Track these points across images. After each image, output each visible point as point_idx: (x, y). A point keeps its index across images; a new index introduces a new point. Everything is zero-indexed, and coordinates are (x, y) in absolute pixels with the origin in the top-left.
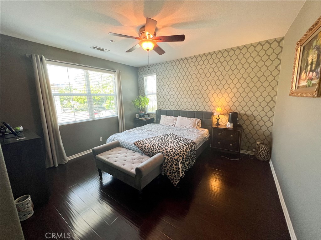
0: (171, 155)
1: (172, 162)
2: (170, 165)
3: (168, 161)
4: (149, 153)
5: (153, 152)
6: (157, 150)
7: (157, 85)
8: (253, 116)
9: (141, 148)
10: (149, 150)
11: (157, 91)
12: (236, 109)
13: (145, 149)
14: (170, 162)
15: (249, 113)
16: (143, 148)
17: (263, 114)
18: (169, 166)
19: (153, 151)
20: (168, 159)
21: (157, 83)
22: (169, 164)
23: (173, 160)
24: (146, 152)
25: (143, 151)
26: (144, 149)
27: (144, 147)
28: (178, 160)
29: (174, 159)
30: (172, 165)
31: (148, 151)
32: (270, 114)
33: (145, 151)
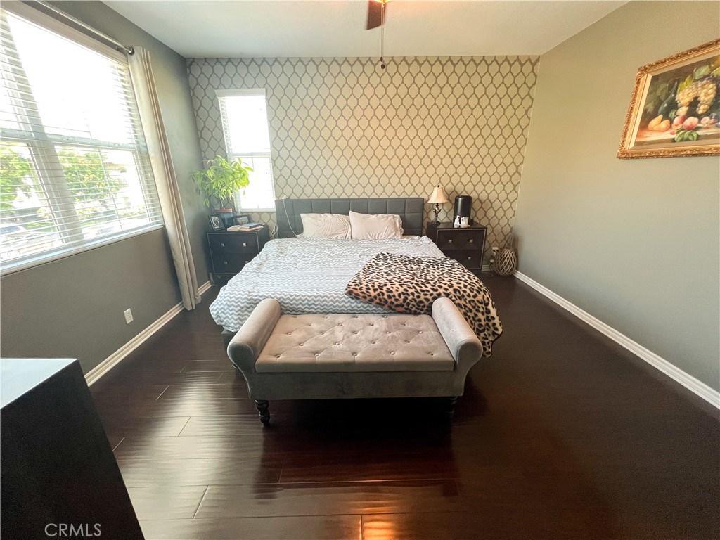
0: (469, 296)
1: (474, 311)
2: (473, 317)
3: (467, 309)
4: (408, 304)
5: (418, 300)
6: (428, 293)
7: (270, 126)
8: (490, 201)
9: (380, 299)
10: (406, 298)
11: (273, 146)
12: (464, 190)
13: (393, 300)
14: (471, 311)
15: (484, 196)
16: (386, 297)
17: (503, 196)
18: (471, 319)
19: (419, 297)
20: (466, 306)
21: (270, 121)
22: (469, 317)
23: (476, 304)
24: (397, 306)
25: (389, 304)
26: (389, 300)
27: (386, 294)
28: (485, 301)
29: (478, 301)
30: (476, 315)
31: (404, 301)
32: (512, 196)
33: (395, 303)
